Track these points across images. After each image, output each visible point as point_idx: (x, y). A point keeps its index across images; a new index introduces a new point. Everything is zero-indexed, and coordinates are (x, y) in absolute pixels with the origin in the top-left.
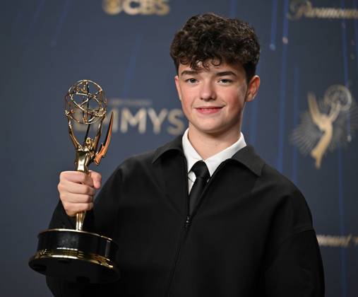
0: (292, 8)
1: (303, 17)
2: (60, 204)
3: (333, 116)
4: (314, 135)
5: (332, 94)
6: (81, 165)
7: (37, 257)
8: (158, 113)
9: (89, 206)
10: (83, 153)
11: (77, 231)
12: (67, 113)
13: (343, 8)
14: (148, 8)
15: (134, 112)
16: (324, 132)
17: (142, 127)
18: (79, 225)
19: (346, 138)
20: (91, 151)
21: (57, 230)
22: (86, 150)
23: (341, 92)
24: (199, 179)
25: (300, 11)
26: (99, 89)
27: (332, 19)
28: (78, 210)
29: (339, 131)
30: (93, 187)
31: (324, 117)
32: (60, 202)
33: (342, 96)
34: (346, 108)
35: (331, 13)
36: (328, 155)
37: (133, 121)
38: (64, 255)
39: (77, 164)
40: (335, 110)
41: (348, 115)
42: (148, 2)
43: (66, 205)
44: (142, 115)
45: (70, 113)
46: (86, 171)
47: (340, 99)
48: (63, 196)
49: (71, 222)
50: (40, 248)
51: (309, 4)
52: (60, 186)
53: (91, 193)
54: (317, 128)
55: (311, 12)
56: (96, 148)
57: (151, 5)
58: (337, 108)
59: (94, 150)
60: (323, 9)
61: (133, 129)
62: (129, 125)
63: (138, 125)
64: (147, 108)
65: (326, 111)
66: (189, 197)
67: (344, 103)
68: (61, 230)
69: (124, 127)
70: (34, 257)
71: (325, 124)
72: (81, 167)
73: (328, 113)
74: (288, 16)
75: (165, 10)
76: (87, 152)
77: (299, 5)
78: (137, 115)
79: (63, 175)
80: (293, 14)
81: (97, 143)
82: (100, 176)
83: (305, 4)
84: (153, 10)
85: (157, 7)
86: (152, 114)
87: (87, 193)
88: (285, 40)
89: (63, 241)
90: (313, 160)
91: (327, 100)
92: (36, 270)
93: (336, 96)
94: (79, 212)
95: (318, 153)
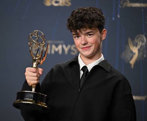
0: (121, 3)
1: (126, 7)
2: (26, 81)
3: (138, 47)
4: (131, 55)
5: (138, 38)
6: (35, 65)
7: (16, 102)
8: (67, 46)
9: (37, 82)
10: (35, 60)
11: (32, 92)
12: (29, 43)
13: (142, 3)
14: (62, 4)
15: (57, 46)
16: (135, 54)
17: (60, 52)
18: (33, 90)
19: (144, 56)
20: (39, 59)
21: (24, 91)
22: (37, 59)
23: (142, 37)
24: (85, 73)
25: (125, 4)
26: (42, 34)
27: (138, 7)
28: (33, 83)
29: (141, 53)
30: (39, 74)
31: (135, 47)
32: (26, 80)
33: (142, 39)
34: (144, 44)
35: (137, 5)
36: (137, 63)
37: (57, 50)
38: (27, 102)
39: (33, 65)
40: (139, 44)
41: (145, 47)
42: (62, 1)
43: (28, 81)
44: (60, 47)
45: (30, 44)
46: (37, 68)
47: (141, 40)
48: (27, 77)
49: (30, 88)
50: (17, 99)
51: (128, 1)
52: (26, 73)
53: (38, 76)
54: (132, 52)
55: (129, 5)
56: (41, 58)
57: (63, 2)
58: (140, 44)
59: (40, 59)
60: (134, 3)
61: (57, 53)
62: (55, 51)
63: (58, 51)
64: (62, 44)
65: (136, 45)
66: (80, 81)
67: (143, 42)
68: (26, 91)
69: (53, 52)
70: (15, 102)
71: (135, 50)
72: (34, 66)
73: (136, 46)
74: (120, 6)
75: (69, 4)
76: (37, 60)
77: (124, 2)
78: (58, 47)
79: (27, 69)
80: (121, 5)
81: (41, 56)
82: (43, 70)
83: (127, 1)
84: (64, 4)
85: (66, 3)
86: (64, 46)
87: (37, 77)
88: (119, 16)
89: (27, 96)
90: (130, 65)
91: (136, 40)
92: (16, 107)
93: (140, 39)
94: (34, 84)
95: (132, 62)
